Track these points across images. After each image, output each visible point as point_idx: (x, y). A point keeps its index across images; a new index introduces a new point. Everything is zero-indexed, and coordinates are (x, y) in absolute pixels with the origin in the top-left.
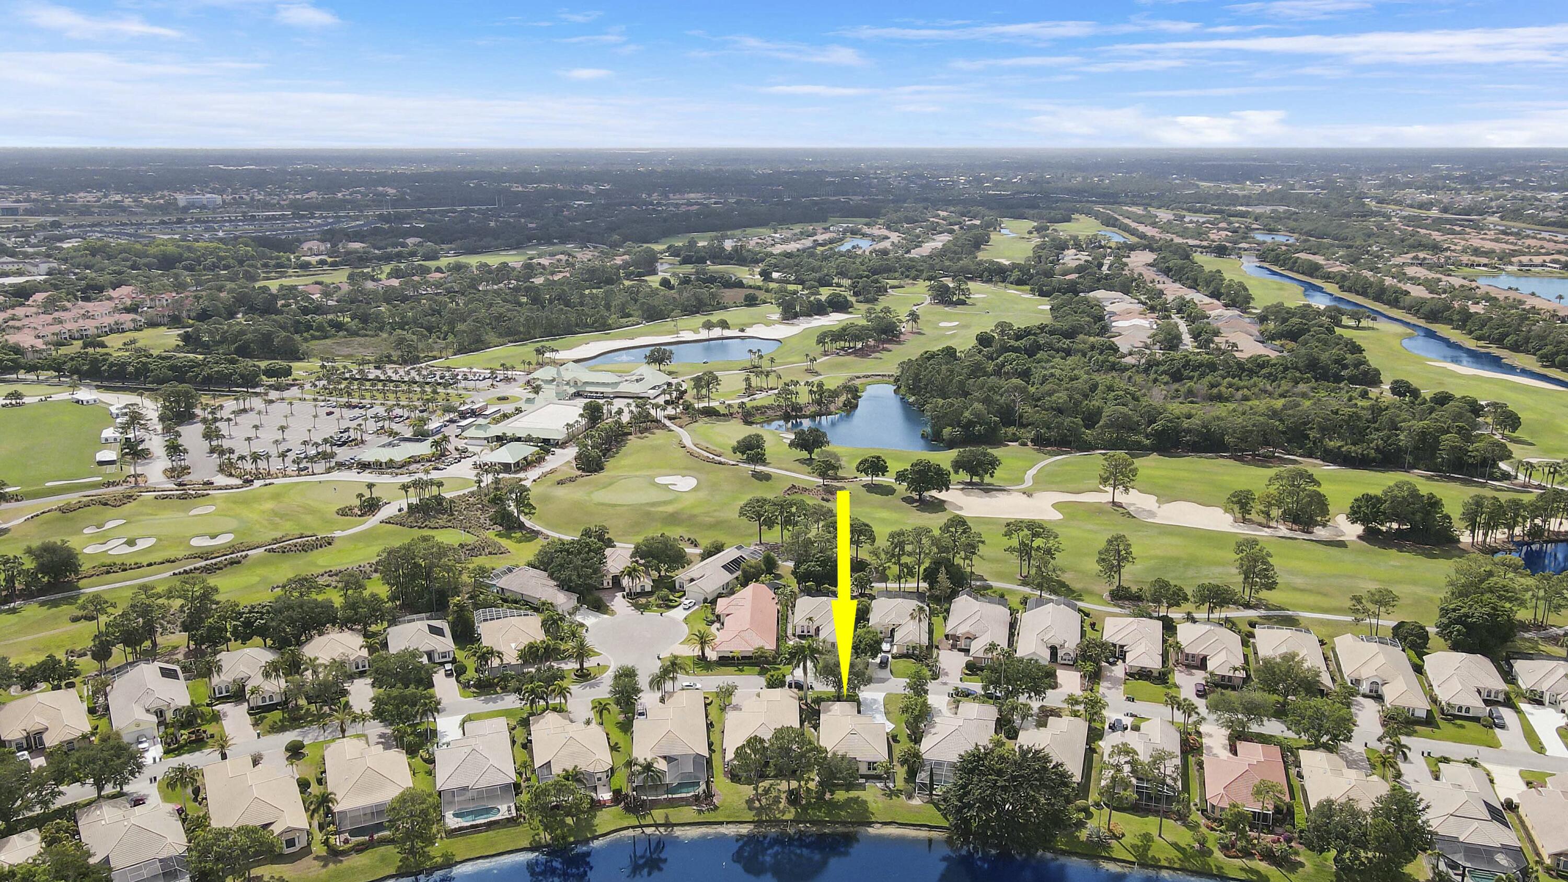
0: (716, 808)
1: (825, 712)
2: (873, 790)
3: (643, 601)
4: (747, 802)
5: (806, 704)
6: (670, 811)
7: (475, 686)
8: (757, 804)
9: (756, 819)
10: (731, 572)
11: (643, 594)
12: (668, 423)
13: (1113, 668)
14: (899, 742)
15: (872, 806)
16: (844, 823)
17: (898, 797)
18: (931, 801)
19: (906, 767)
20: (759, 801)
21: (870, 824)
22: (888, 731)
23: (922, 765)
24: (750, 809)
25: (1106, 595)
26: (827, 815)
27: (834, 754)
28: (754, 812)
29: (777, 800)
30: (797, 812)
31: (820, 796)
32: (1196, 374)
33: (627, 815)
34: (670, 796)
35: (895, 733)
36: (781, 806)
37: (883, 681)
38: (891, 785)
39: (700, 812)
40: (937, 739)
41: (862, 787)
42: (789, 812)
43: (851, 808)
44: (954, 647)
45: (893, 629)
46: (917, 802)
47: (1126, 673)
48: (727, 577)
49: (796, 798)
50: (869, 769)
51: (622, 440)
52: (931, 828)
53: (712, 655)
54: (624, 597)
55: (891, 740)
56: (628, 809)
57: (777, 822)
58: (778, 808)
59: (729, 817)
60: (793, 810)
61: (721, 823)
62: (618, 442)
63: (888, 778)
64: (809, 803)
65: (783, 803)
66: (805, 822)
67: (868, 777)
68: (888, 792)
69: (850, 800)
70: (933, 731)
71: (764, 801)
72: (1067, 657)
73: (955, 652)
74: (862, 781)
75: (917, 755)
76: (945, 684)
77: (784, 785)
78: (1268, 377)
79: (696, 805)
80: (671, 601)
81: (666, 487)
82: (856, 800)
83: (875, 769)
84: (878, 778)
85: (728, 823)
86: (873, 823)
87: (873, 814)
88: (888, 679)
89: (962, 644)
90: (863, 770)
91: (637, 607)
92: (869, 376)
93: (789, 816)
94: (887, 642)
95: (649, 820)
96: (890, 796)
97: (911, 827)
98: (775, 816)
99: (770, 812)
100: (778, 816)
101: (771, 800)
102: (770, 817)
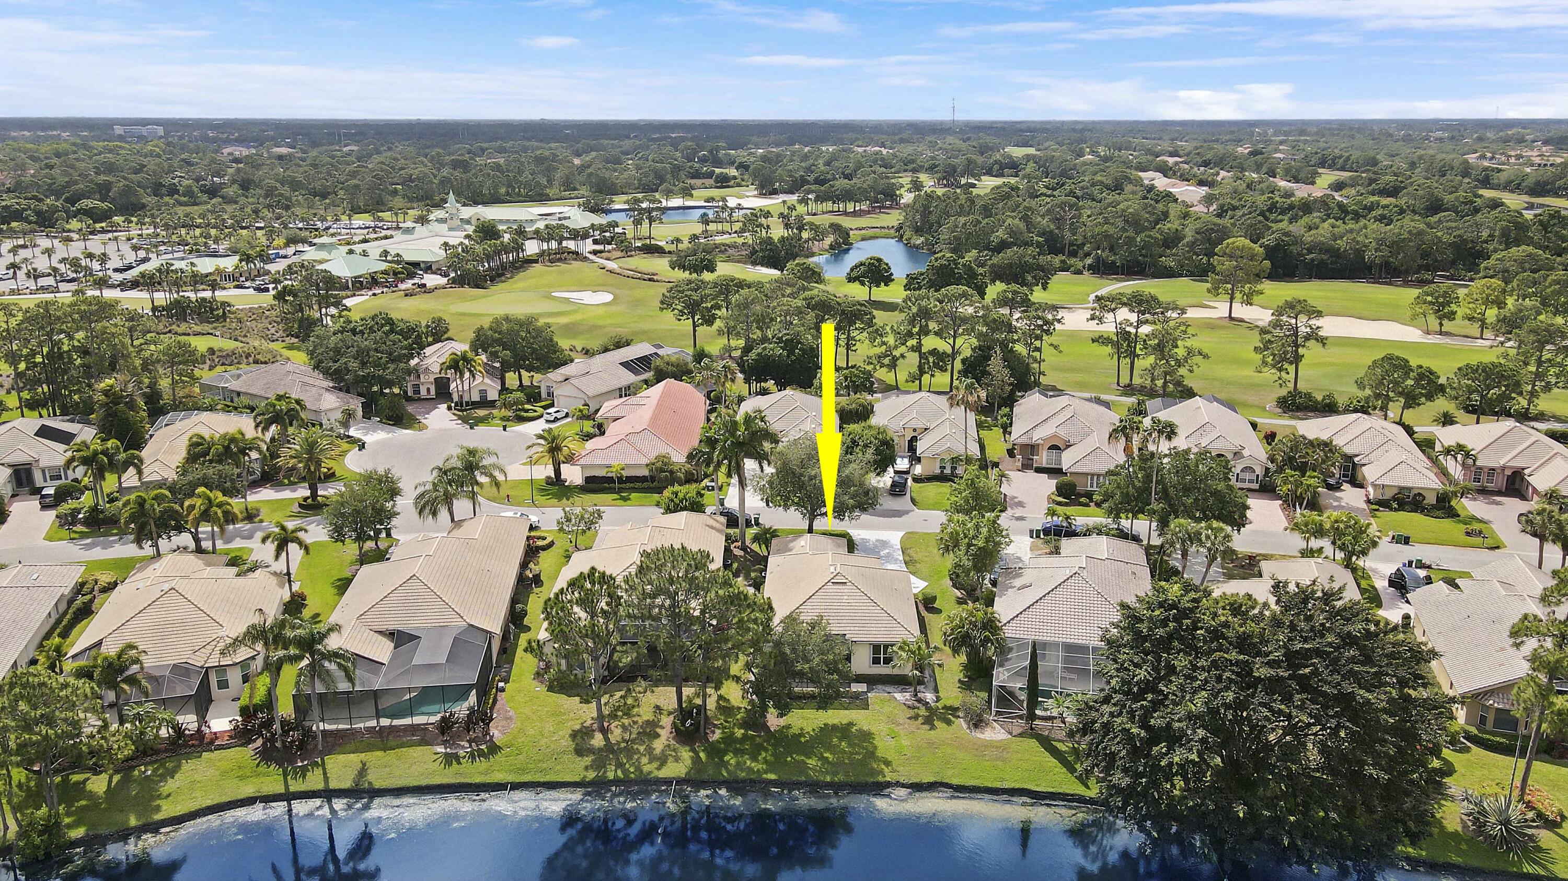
0: (494, 749)
1: (779, 551)
2: (887, 709)
3: (481, 413)
4: (574, 735)
5: (744, 548)
6: (374, 757)
7: (87, 522)
8: (598, 740)
9: (591, 775)
10: (636, 373)
11: (484, 403)
12: (591, 257)
14: (938, 611)
15: (884, 746)
16: (814, 787)
17: (949, 723)
18: (1032, 733)
19: (963, 658)
20: (605, 731)
21: (880, 788)
22: (915, 591)
23: (1003, 649)
24: (579, 752)
25: (1271, 405)
26: (771, 767)
27: (791, 620)
28: (588, 760)
29: (650, 731)
30: (696, 760)
31: (755, 720)
33: (263, 768)
34: (385, 722)
35: (931, 592)
36: (658, 745)
37: (898, 514)
38: (929, 697)
39: (450, 759)
40: (1030, 596)
41: (860, 701)
42: (677, 759)
43: (834, 750)
44: (1027, 466)
45: (914, 439)
46: (995, 733)
47: (1369, 501)
49: (696, 726)
50: (876, 661)
51: (521, 267)
52: (1038, 797)
53: (573, 475)
54: (449, 408)
55: (921, 608)
56: (267, 755)
57: (647, 784)
58: (650, 750)
59: (522, 770)
60: (686, 754)
61: (499, 787)
62: (517, 268)
63: (920, 682)
64: (729, 740)
65: (665, 736)
66: (714, 784)
67: (872, 681)
68: (923, 711)
69: (828, 730)
70: (1018, 582)
71: (616, 734)
72: (1247, 476)
73: (1031, 474)
74: (863, 688)
75: (991, 625)
76: (1021, 518)
77: (666, 697)
79: (445, 743)
80: (527, 411)
81: (567, 300)
82: (844, 731)
83: (887, 661)
84: (900, 681)
85: (516, 786)
86: (888, 785)
87: (887, 763)
88: (907, 512)
89: (1043, 458)
90: (861, 663)
91: (465, 420)
92: (863, 229)
93: (676, 769)
94: (902, 457)
95: (314, 781)
96: (929, 721)
97: (987, 796)
98: (639, 769)
99: (630, 758)
100: (646, 769)
101: (635, 730)
102: (625, 772)
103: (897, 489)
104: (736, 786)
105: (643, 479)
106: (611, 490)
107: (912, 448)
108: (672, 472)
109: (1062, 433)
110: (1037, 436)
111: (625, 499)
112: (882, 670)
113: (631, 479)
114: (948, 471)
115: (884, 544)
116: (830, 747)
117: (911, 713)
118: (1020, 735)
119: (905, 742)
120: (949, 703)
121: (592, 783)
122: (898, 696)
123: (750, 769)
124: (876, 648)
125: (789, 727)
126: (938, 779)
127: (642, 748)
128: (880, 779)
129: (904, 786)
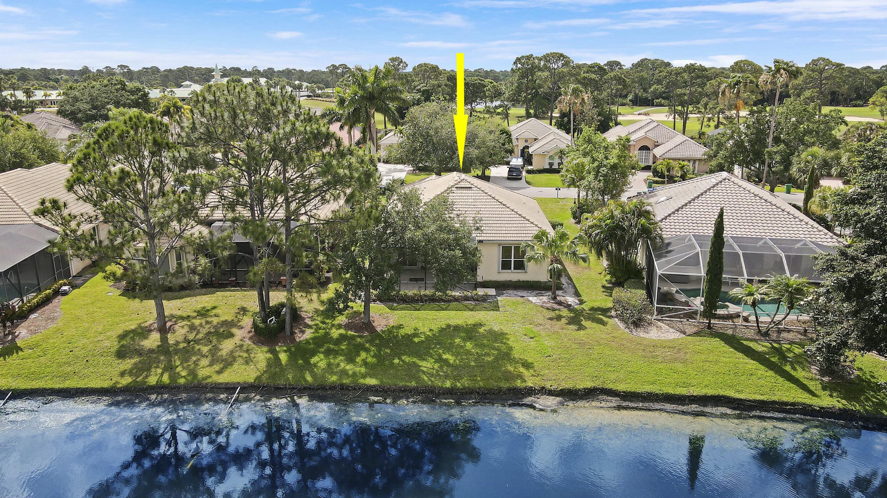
2: (521, 310)
4: (124, 335)
8: (152, 341)
15: (522, 347)
17: (601, 322)
18: (714, 333)
20: (164, 332)
21: (518, 396)
24: (122, 353)
26: (372, 371)
28: (129, 363)
29: (223, 331)
30: (274, 362)
36: (228, 346)
37: (516, 189)
38: (571, 300)
41: (488, 304)
42: (248, 361)
45: (526, 148)
46: (662, 333)
49: (282, 325)
50: (506, 265)
57: (199, 391)
60: (261, 355)
63: (558, 287)
64: (322, 340)
66: (293, 391)
67: (503, 286)
68: (565, 313)
71: (178, 334)
74: (492, 292)
82: (469, 331)
83: (520, 266)
84: (534, 286)
85: (19, 395)
86: (531, 391)
87: (527, 365)
88: (523, 188)
90: (489, 267)
93: (243, 373)
98: (193, 373)
99: (185, 360)
100: (202, 373)
101: (204, 331)
102: (174, 377)
103: (513, 177)
107: (525, 152)
109: (651, 135)
110: (631, 139)
112: (513, 276)
114: (556, 167)
116: (449, 349)
117: (552, 314)
118: (697, 334)
119: (548, 343)
120: (596, 305)
121: (126, 390)
122: (533, 299)
123: (344, 372)
124: (506, 250)
125: (400, 327)
126: (598, 384)
127: (205, 349)
128: (519, 384)
129: (551, 393)
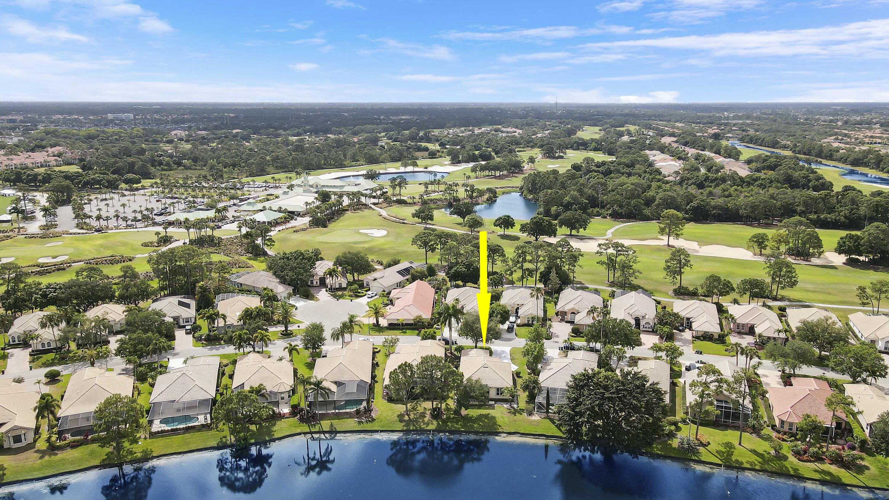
0: (373, 420)
1: (464, 355)
2: (501, 409)
3: (340, 293)
4: (398, 416)
5: (451, 353)
6: (335, 422)
7: (205, 340)
8: (406, 418)
9: (405, 428)
10: (403, 276)
11: (341, 289)
12: (373, 206)
13: (682, 334)
14: (521, 377)
15: (499, 421)
16: (476, 433)
17: (521, 414)
18: (548, 418)
19: (527, 393)
20: (408, 415)
21: (497, 434)
22: (514, 370)
23: (540, 390)
24: (401, 421)
25: (671, 292)
26: (463, 427)
27: (469, 379)
28: (404, 424)
29: (423, 415)
30: (438, 424)
31: (457, 412)
32: (713, 184)
33: (301, 424)
34: (337, 411)
35: (519, 371)
36: (426, 420)
37: (510, 340)
38: (515, 406)
39: (360, 423)
40: (551, 372)
41: (492, 407)
42: (432, 424)
43: (483, 422)
44: (562, 320)
45: (518, 308)
46: (536, 417)
47: (693, 337)
48: (400, 278)
49: (438, 413)
50: (498, 394)
51: (341, 213)
52: (548, 437)
53: (383, 322)
54: (327, 291)
55: (515, 376)
56: (302, 420)
57: (423, 431)
58: (423, 421)
59: (382, 426)
60: (435, 422)
61: (377, 431)
62: (339, 214)
63: (513, 401)
64: (449, 418)
65: (428, 418)
66: (444, 432)
67: (496, 401)
68: (513, 410)
69: (481, 416)
70: (548, 367)
71: (412, 416)
72: (647, 326)
73: (563, 323)
74: (493, 403)
75: (536, 382)
76: (557, 342)
77: (428, 405)
78: (760, 187)
79: (357, 418)
80: (359, 293)
81: (366, 234)
82: (486, 416)
83: (501, 394)
84: (505, 401)
85: (381, 431)
86: (500, 433)
87: (500, 426)
88: (513, 339)
89: (569, 317)
90: (493, 394)
91: (335, 296)
92: (504, 187)
93: (432, 427)
94: (513, 316)
95: (317, 429)
96: (514, 413)
97: (531, 437)
98: (420, 427)
99: (417, 424)
100: (423, 427)
101: (418, 415)
102: (416, 428)
103: (510, 330)
104: (451, 432)
105: (411, 324)
106: (399, 329)
107: (517, 312)
108: (423, 323)
109: (577, 308)
110: (567, 308)
111: (405, 333)
112: (500, 397)
113: (407, 324)
114: (530, 322)
115: (503, 352)
116: (481, 421)
117: (509, 411)
118: (544, 418)
119: (506, 420)
120: (522, 408)
121: (405, 431)
122: (505, 406)
123: (456, 427)
124: (498, 389)
125: (468, 414)
126: (516, 431)
127: (421, 421)
128: (498, 431)
129: (505, 433)
